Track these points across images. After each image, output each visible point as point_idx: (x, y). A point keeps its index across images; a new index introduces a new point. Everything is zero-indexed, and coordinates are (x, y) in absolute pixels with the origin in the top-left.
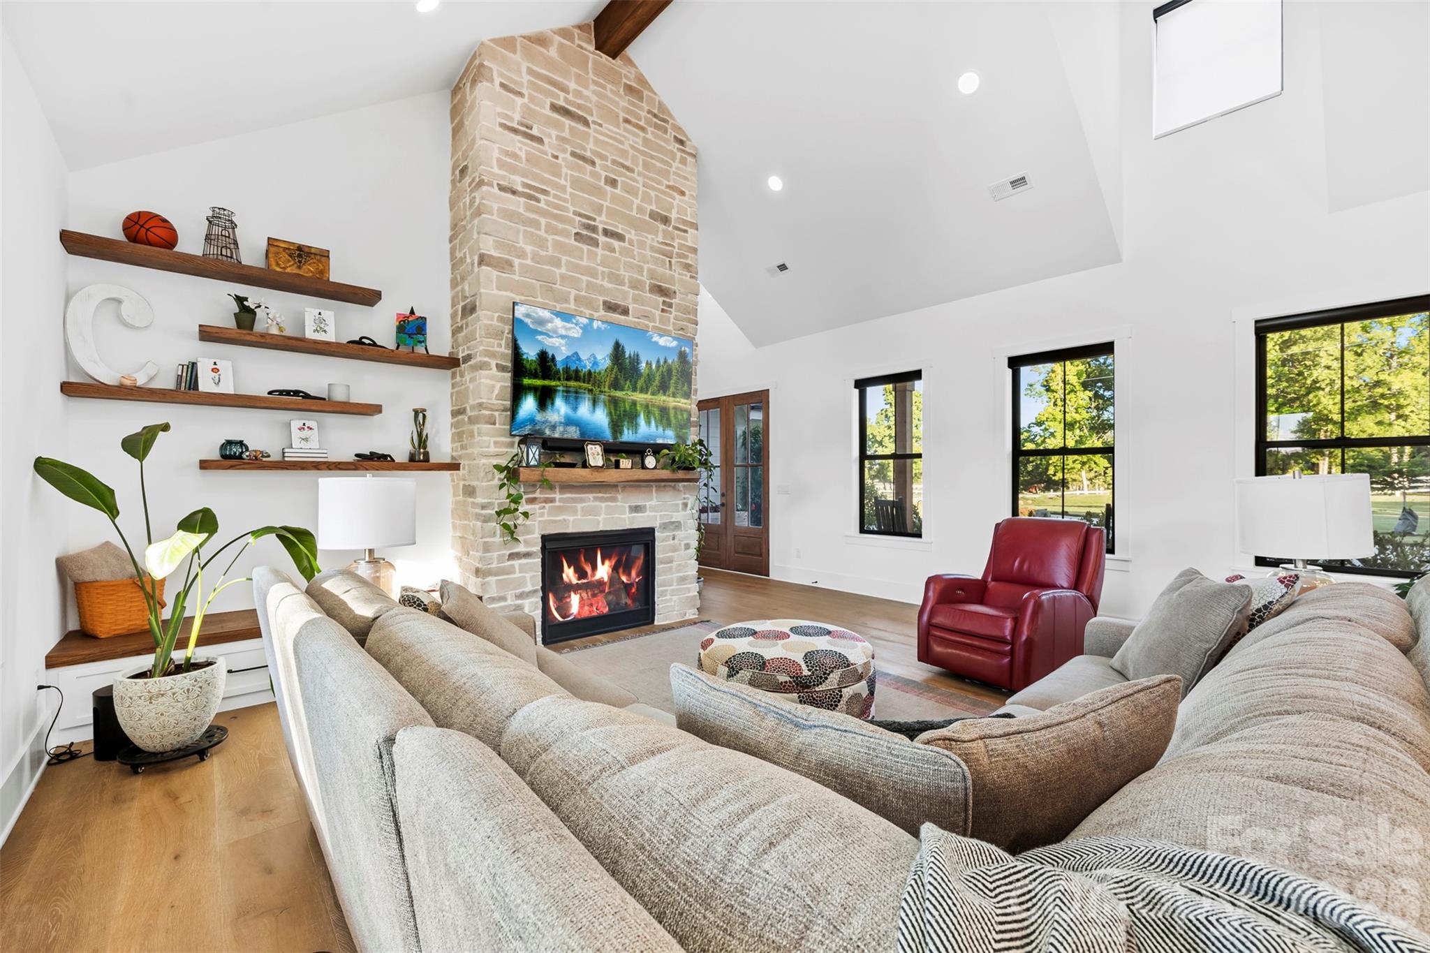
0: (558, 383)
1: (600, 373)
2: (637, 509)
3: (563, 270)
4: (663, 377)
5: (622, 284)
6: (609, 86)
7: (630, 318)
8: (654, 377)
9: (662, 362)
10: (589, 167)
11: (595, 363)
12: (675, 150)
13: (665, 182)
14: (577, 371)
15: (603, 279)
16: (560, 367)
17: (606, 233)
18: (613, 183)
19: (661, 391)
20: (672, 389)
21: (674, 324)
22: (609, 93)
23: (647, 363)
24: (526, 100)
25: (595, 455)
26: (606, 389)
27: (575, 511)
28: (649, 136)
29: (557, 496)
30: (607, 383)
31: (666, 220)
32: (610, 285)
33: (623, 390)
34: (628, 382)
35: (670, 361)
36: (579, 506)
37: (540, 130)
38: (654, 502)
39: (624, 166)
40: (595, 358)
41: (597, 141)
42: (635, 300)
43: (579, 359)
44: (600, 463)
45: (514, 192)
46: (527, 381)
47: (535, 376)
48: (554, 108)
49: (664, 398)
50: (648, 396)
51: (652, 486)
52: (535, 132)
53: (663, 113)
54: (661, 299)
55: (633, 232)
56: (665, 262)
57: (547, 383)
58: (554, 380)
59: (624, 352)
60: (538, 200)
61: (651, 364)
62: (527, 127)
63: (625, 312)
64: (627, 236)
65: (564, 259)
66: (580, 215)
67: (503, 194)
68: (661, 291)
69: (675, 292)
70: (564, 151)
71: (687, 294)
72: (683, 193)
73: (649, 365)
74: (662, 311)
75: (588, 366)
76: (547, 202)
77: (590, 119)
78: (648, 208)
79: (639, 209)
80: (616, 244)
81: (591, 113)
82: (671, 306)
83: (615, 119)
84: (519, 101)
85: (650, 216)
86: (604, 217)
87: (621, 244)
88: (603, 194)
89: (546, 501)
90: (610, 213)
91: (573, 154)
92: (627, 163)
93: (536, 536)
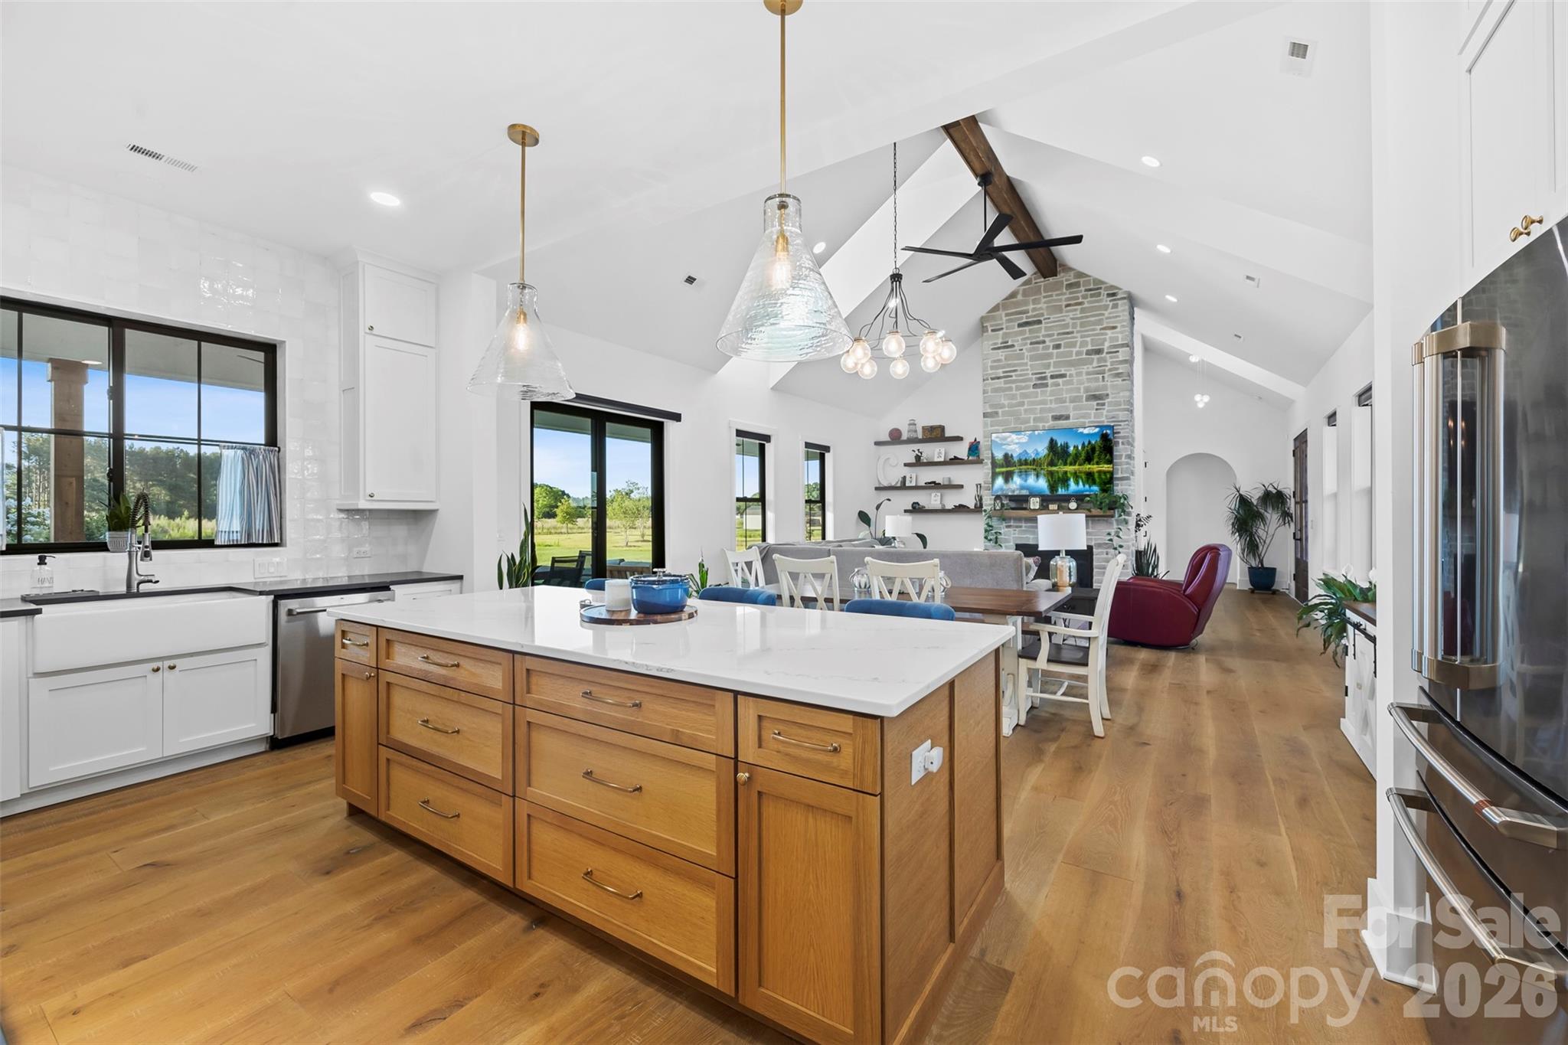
0: (1015, 468)
1: (1040, 459)
3: (1026, 407)
4: (1087, 453)
5: (1065, 402)
6: (1054, 293)
7: (1071, 421)
8: (1080, 454)
10: (1041, 346)
11: (1037, 454)
12: (1108, 303)
13: (1099, 327)
14: (1026, 460)
15: (1051, 403)
16: (1016, 459)
17: (1052, 377)
18: (1058, 346)
19: (1087, 463)
20: (1095, 460)
21: (1106, 416)
22: (1055, 298)
23: (1074, 447)
24: (1004, 331)
25: (1035, 503)
26: (1045, 467)
28: (1086, 305)
29: (1023, 525)
30: (1046, 464)
31: (1099, 352)
32: (1056, 406)
33: (1056, 465)
34: (1060, 461)
35: (1093, 442)
37: (1012, 341)
39: (1068, 333)
40: (1037, 451)
41: (1047, 329)
42: (1075, 409)
43: (1027, 453)
44: (1037, 507)
45: (998, 378)
46: (998, 470)
47: (1002, 466)
48: (1020, 325)
49: (1090, 466)
50: (1076, 467)
52: (1010, 343)
53: (1097, 284)
54: (1095, 403)
55: (1073, 369)
56: (1098, 378)
57: (1009, 469)
58: (1013, 467)
59: (1056, 443)
60: (1011, 376)
61: (1078, 447)
62: (1006, 343)
63: (1067, 418)
64: (1068, 373)
65: (1026, 401)
66: (1036, 374)
67: (993, 381)
68: (1095, 397)
69: (1108, 395)
70: (1026, 344)
71: (1119, 393)
72: (1114, 328)
73: (1076, 447)
74: (1097, 409)
75: (1033, 456)
76: (1016, 376)
77: (1042, 319)
78: (1085, 349)
79: (1078, 353)
80: (1060, 380)
81: (1042, 315)
82: (1104, 404)
83: (1059, 309)
84: (1001, 332)
85: (1087, 354)
86: (1052, 369)
87: (1065, 379)
88: (1050, 356)
89: (1017, 527)
90: (1056, 364)
91: (1031, 344)
92: (1068, 331)
93: (1012, 544)
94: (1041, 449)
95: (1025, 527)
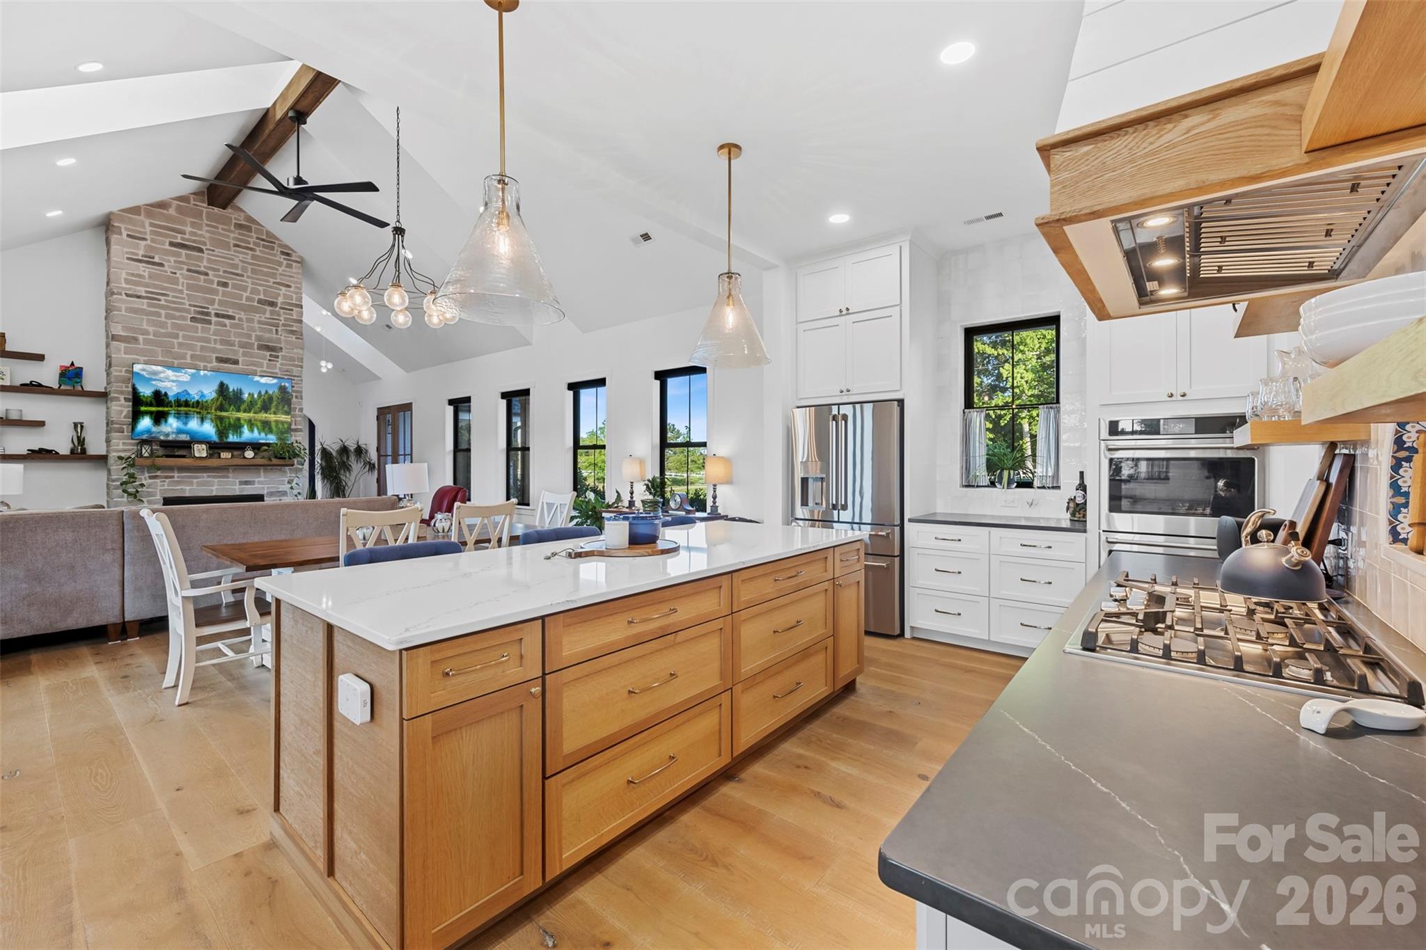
0: (170, 409)
1: (207, 402)
2: (246, 483)
3: (181, 340)
4: (264, 402)
5: (233, 345)
6: (220, 226)
7: (240, 366)
8: (256, 402)
9: (263, 393)
10: (202, 277)
11: (203, 396)
12: (282, 260)
13: (272, 280)
14: (187, 401)
15: (215, 343)
16: (172, 399)
17: (217, 315)
18: (225, 285)
19: (263, 412)
20: (272, 410)
21: (280, 368)
22: (220, 231)
23: (249, 394)
24: (149, 242)
25: (200, 451)
26: (213, 411)
27: (191, 484)
28: (258, 253)
29: (176, 475)
30: (213, 408)
31: (272, 304)
32: (222, 347)
33: (227, 411)
34: (232, 407)
35: (271, 392)
36: (195, 481)
37: (160, 258)
38: (262, 479)
39: (237, 275)
40: (202, 392)
41: (209, 260)
42: (244, 354)
43: (189, 394)
44: (204, 455)
45: (139, 297)
46: (144, 408)
47: (151, 405)
48: (172, 244)
49: (266, 415)
50: (251, 415)
51: (260, 469)
52: (156, 260)
53: (270, 238)
54: (268, 354)
55: (243, 313)
56: (272, 330)
57: (161, 409)
58: (167, 407)
59: (227, 388)
60: (159, 300)
61: (253, 395)
62: (150, 258)
63: (236, 362)
64: (237, 316)
65: (181, 333)
66: (195, 306)
67: (129, 298)
68: (268, 348)
69: (281, 348)
70: (181, 269)
71: (293, 349)
72: (289, 286)
73: (251, 395)
74: (270, 360)
75: (197, 398)
76: (166, 301)
77: (204, 248)
78: (257, 298)
79: (248, 299)
80: (227, 322)
81: (205, 244)
82: (277, 357)
83: (226, 246)
84: (143, 243)
85: (258, 303)
86: (216, 306)
87: (232, 321)
88: (215, 292)
89: (167, 477)
90: (221, 303)
91: (189, 270)
92: (237, 272)
93: (158, 497)
94: (209, 392)
95: (178, 477)
